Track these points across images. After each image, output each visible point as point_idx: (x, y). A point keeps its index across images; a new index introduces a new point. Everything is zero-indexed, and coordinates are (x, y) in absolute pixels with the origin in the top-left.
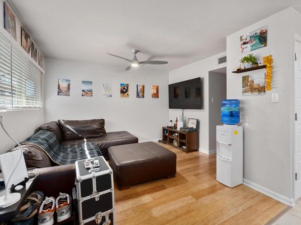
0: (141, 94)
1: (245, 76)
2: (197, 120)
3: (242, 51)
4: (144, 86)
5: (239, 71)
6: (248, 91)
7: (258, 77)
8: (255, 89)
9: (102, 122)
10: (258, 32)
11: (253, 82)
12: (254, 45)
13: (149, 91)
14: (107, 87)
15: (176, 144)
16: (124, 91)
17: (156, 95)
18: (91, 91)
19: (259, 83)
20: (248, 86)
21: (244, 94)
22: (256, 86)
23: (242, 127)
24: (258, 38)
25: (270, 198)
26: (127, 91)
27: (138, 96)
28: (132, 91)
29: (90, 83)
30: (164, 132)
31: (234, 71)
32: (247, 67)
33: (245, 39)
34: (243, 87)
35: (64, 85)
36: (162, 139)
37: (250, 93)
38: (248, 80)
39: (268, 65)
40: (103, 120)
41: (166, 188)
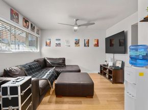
0: (87, 44)
2: (122, 62)
4: (89, 40)
9: (64, 60)
13: (92, 43)
14: (68, 42)
15: (107, 76)
16: (77, 43)
17: (97, 45)
18: (60, 44)
26: (78, 43)
27: (85, 46)
28: (82, 43)
29: (60, 40)
30: (101, 68)
31: (142, 20)
35: (48, 41)
36: (99, 72)
40: (64, 59)
41: (81, 104)
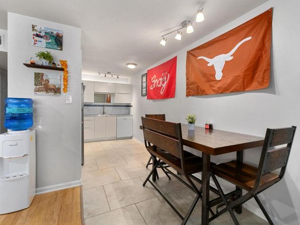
1: (39, 74)
3: (35, 44)
5: (33, 65)
6: (42, 91)
7: (54, 78)
8: (51, 89)
10: (55, 33)
11: (49, 82)
12: (49, 43)
19: (55, 83)
20: (42, 85)
21: (37, 93)
22: (52, 87)
23: (34, 131)
24: (54, 38)
25: (66, 189)
31: (27, 63)
32: (44, 64)
33: (39, 31)
34: (35, 85)
37: (44, 93)
38: (42, 79)
39: (65, 69)
